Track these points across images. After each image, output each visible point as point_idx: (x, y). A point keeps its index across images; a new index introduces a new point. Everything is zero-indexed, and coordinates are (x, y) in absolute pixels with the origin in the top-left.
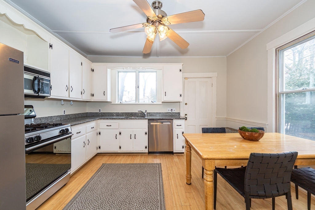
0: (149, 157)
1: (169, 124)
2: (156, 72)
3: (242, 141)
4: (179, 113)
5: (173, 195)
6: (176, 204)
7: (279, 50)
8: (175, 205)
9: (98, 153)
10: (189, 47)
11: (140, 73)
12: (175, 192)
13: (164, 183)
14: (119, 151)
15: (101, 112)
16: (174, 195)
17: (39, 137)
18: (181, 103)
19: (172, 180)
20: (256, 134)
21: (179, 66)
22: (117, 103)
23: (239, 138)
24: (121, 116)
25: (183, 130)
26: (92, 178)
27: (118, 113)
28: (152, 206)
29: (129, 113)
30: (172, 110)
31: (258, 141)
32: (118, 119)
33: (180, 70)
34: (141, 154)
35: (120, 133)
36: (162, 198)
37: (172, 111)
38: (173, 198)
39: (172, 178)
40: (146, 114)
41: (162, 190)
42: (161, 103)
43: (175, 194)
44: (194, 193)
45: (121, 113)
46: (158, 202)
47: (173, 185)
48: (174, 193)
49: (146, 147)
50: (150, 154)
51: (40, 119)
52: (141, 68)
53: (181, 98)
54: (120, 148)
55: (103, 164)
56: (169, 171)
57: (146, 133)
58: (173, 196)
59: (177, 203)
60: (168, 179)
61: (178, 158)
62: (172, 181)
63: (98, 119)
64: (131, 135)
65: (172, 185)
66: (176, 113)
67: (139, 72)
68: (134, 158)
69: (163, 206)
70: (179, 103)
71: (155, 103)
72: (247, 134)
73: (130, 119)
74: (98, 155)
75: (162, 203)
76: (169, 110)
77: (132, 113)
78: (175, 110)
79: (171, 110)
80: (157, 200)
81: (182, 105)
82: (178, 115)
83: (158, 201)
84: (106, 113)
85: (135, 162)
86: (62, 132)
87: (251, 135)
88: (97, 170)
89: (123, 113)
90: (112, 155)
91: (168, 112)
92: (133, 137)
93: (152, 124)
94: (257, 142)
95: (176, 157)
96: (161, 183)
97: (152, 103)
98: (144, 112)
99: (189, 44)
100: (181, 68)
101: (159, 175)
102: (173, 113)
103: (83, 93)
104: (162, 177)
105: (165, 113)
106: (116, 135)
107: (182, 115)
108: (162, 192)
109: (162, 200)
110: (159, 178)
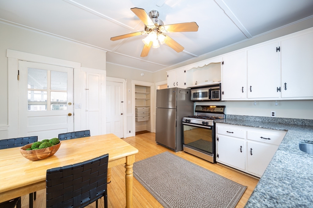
5: (140, 193)
12: (140, 197)
16: (138, 194)
17: (189, 121)
43: (138, 196)
47: (145, 204)
51: (235, 116)
80: (149, 184)
83: (147, 183)
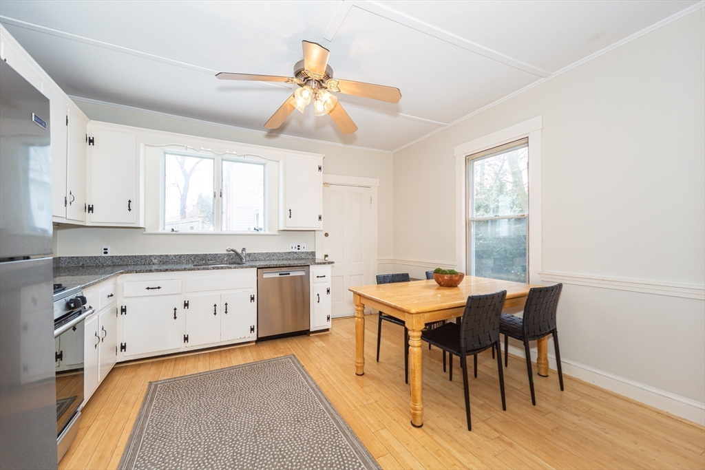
0: (261, 348)
1: (301, 276)
2: (264, 165)
3: (438, 289)
4: (313, 254)
6: (354, 406)
7: (470, 159)
8: (353, 408)
9: (117, 363)
10: (356, 132)
11: (224, 162)
13: (318, 383)
14: (184, 347)
15: (108, 255)
18: (316, 232)
19: (330, 376)
20: (456, 276)
21: (318, 160)
22: (160, 231)
23: (434, 286)
24: (174, 263)
25: (329, 286)
26: (142, 417)
27: (167, 256)
28: (317, 421)
29: (197, 255)
30: (299, 246)
31: (456, 286)
32: (182, 270)
33: (320, 168)
34: (241, 346)
35: (186, 305)
36: (328, 405)
37: (299, 249)
38: (346, 399)
39: (328, 374)
40: (243, 256)
41: (320, 394)
42: (277, 233)
43: (346, 393)
44: (374, 385)
45: (175, 256)
46: (325, 413)
47: (337, 383)
48: (343, 393)
49: (252, 329)
50: (260, 344)
52: (235, 153)
53: (321, 222)
54: (186, 339)
55: (150, 383)
56: (317, 364)
57: (252, 299)
58: (344, 397)
59: (356, 404)
60: (322, 377)
61: (323, 341)
62: (332, 377)
63: (122, 273)
64: (215, 306)
65: (334, 383)
66: (307, 253)
67: (223, 160)
68: (226, 356)
69: (335, 415)
70: (313, 232)
71: (261, 232)
72: (446, 278)
73: (214, 268)
74: (119, 367)
75: (332, 411)
76: (294, 248)
77: (206, 255)
78: (305, 248)
79: (297, 248)
80: (320, 410)
81: (320, 236)
82: (310, 257)
83: (324, 411)
84: (129, 257)
85: (234, 363)
86: (72, 305)
87: (451, 279)
88: (142, 399)
89: (180, 256)
90: (163, 361)
91: (291, 250)
92: (220, 309)
93: (266, 276)
94: (456, 288)
95: (317, 339)
96: (314, 386)
97: (256, 232)
98: (239, 251)
99: (356, 128)
100: (321, 165)
101: (303, 374)
102: (302, 253)
103: (68, 203)
104: (309, 376)
105: (285, 253)
106: (175, 309)
107: (319, 257)
108: (322, 397)
109: (330, 408)
110: (305, 378)
